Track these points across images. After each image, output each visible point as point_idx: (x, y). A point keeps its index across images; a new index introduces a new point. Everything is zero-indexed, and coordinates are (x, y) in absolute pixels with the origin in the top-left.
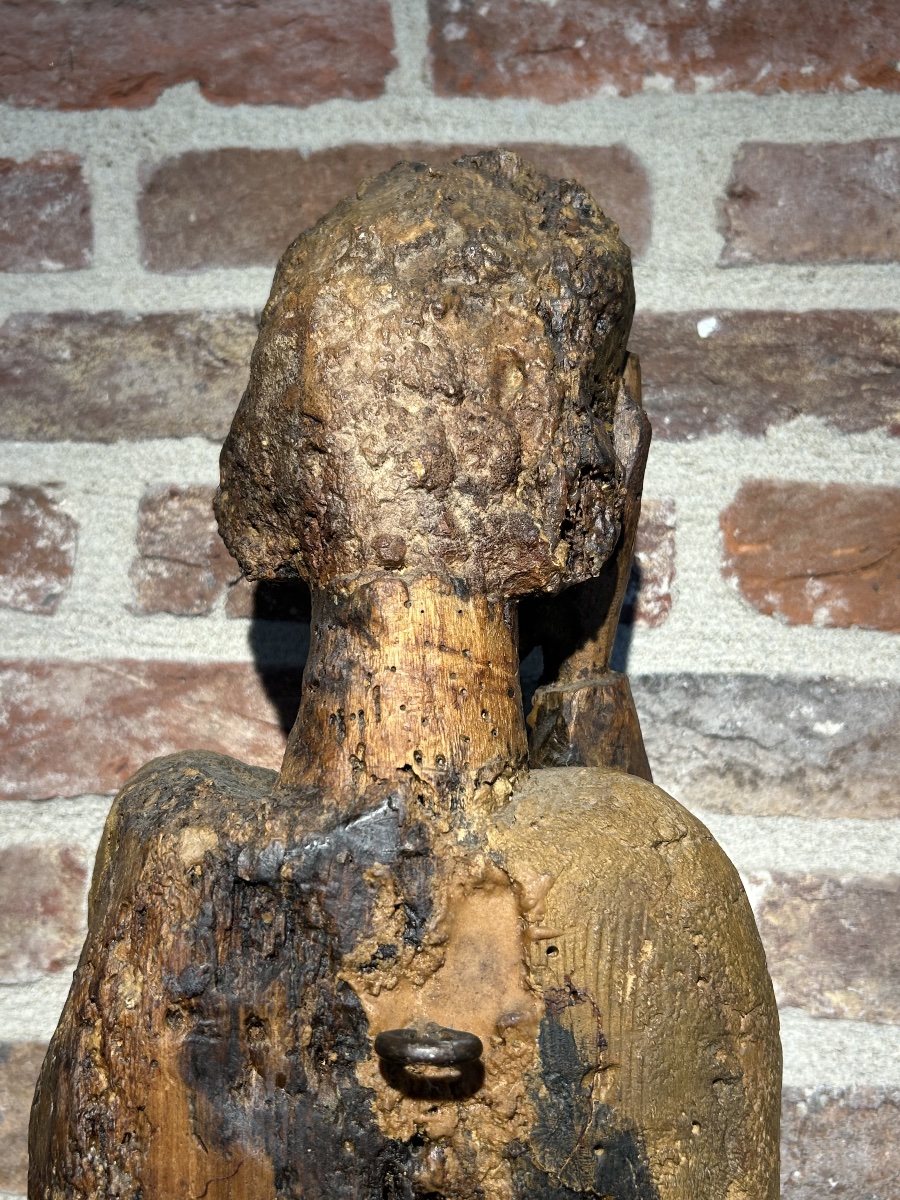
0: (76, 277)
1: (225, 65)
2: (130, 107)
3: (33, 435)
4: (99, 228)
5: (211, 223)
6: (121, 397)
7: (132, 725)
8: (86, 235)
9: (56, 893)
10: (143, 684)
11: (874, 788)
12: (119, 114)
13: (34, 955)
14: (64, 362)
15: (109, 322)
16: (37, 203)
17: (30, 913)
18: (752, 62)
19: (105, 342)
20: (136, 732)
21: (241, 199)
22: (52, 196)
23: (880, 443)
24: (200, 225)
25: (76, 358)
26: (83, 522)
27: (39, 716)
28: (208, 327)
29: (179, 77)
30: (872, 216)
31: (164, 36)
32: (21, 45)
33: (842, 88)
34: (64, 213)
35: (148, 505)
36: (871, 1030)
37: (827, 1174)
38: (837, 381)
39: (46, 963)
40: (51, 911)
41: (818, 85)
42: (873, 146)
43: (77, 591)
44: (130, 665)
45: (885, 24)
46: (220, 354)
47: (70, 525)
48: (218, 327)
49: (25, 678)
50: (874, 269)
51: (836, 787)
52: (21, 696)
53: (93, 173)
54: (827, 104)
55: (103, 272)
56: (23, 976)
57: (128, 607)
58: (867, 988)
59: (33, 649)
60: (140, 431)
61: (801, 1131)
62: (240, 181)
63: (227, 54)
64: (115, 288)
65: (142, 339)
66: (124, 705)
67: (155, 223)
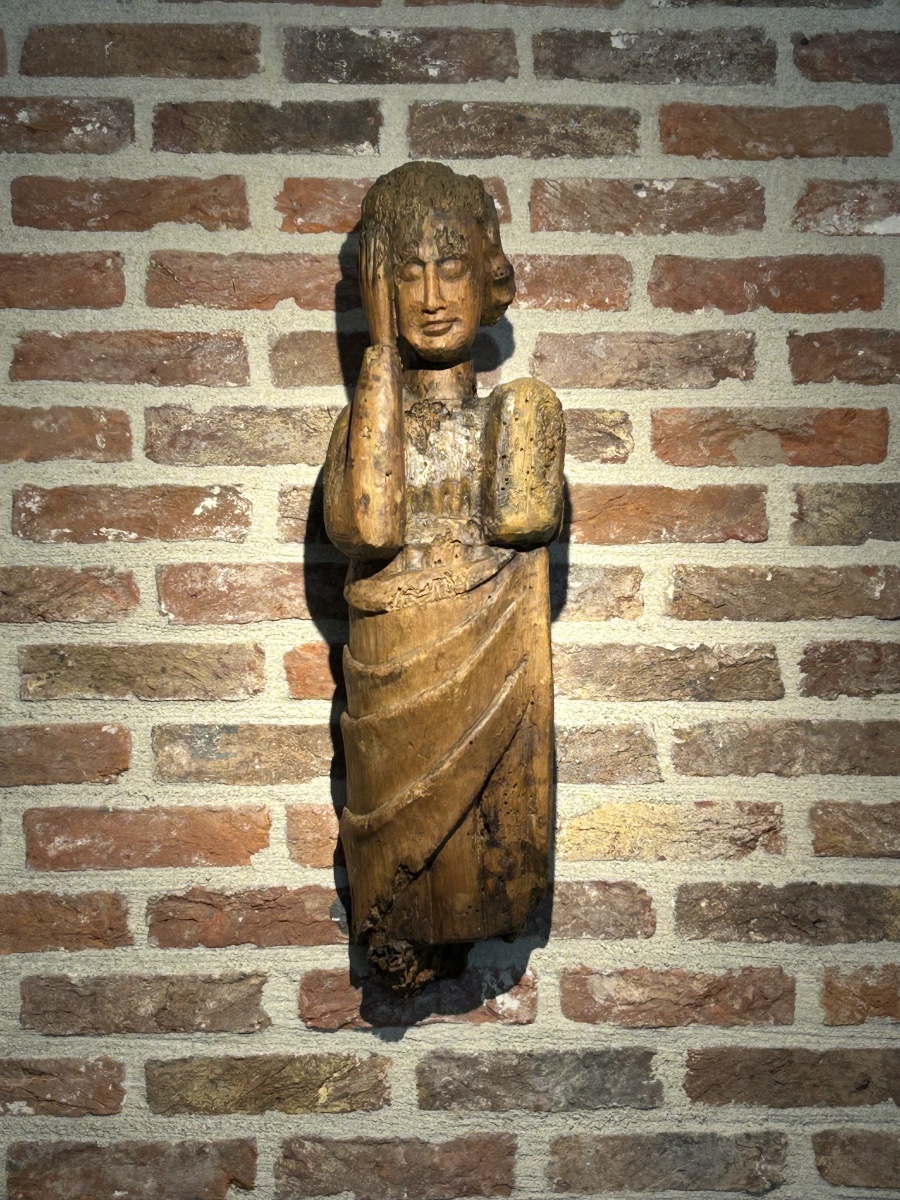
0: (242, 389)
1: (307, 292)
2: (263, 309)
3: (228, 463)
4: (252, 367)
5: (305, 366)
7: (283, 590)
8: (247, 370)
9: (254, 662)
10: (286, 572)
11: (594, 609)
12: (257, 312)
13: (246, 688)
14: (241, 430)
15: (260, 411)
16: (223, 355)
17: (244, 670)
18: (544, 296)
19: (258, 420)
20: (285, 593)
21: (318, 355)
22: (230, 351)
23: (597, 466)
24: (299, 367)
25: (247, 428)
26: (254, 502)
27: (242, 587)
28: (306, 414)
29: (287, 297)
30: (595, 367)
31: (278, 276)
32: (208, 277)
33: (582, 309)
34: (235, 360)
35: (282, 494)
36: (593, 703)
37: (574, 757)
38: (580, 440)
39: (251, 691)
40: (252, 669)
41: (573, 307)
42: (595, 336)
43: (253, 532)
44: (280, 565)
45: (600, 281)
46: (313, 426)
47: (249, 503)
48: (311, 414)
49: (234, 571)
50: (595, 390)
51: (579, 608)
52: (233, 579)
53: (248, 340)
54: (576, 315)
55: (253, 386)
56: (242, 696)
57: (277, 540)
58: (591, 687)
59: (235, 559)
60: (275, 462)
61: (565, 742)
62: (317, 347)
63: (307, 286)
64: (261, 395)
65: (276, 419)
66: (278, 582)
67: (278, 365)
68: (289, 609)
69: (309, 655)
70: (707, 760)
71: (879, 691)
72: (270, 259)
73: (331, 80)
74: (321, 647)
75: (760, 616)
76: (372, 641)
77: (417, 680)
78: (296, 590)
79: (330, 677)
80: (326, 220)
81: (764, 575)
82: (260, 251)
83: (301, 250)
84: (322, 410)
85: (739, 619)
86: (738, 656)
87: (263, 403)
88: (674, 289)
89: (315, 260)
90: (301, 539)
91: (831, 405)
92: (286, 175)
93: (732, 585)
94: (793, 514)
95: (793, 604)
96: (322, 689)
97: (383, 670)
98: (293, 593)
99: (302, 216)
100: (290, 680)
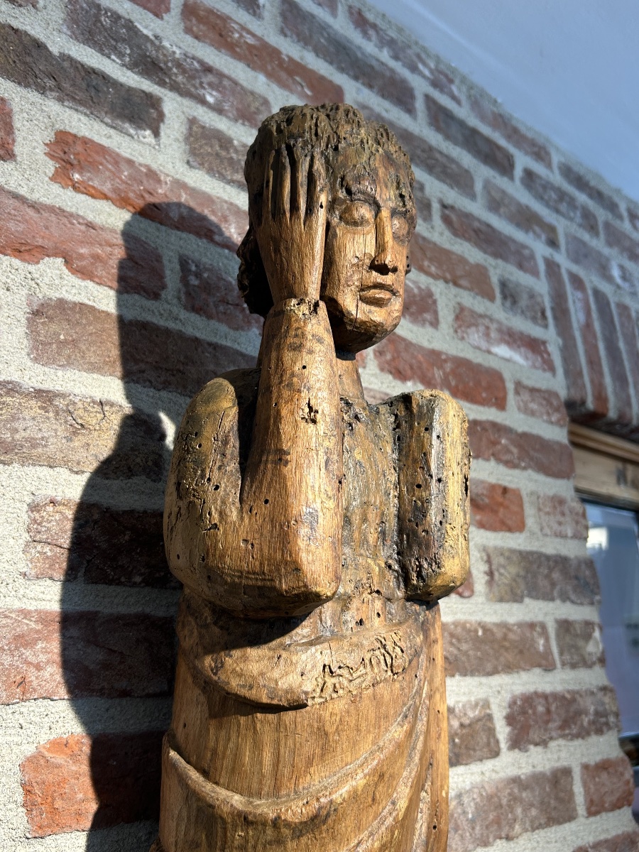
1: (81, 257)
2: (23, 260)
5: (74, 343)
6: (17, 436)
7: (28, 653)
10: (33, 625)
12: (16, 262)
15: (11, 388)
19: (8, 399)
20: (32, 659)
21: (91, 334)
24: (65, 342)
28: (74, 404)
29: (56, 255)
31: (47, 228)
35: (34, 507)
44: (25, 614)
46: (80, 421)
48: (80, 405)
57: (23, 574)
60: (26, 460)
62: (90, 324)
63: (82, 251)
64: (12, 369)
65: (33, 402)
66: (22, 641)
67: (38, 334)
68: (35, 684)
69: (59, 759)
70: (462, 836)
71: (551, 738)
72: (35, 206)
73: (113, 57)
74: (78, 742)
75: (478, 671)
76: (267, 757)
77: (347, 825)
78: (49, 650)
79: (91, 794)
80: (106, 188)
81: (476, 631)
82: (23, 191)
83: (73, 210)
84: (94, 402)
85: (465, 675)
86: (471, 714)
87: (16, 377)
88: (393, 359)
89: (90, 225)
90: (59, 575)
91: (492, 480)
92: (59, 126)
93: (459, 640)
94: (485, 573)
95: (497, 659)
96: (79, 814)
97: (295, 811)
98: (43, 658)
99: (81, 174)
100: (29, 806)
